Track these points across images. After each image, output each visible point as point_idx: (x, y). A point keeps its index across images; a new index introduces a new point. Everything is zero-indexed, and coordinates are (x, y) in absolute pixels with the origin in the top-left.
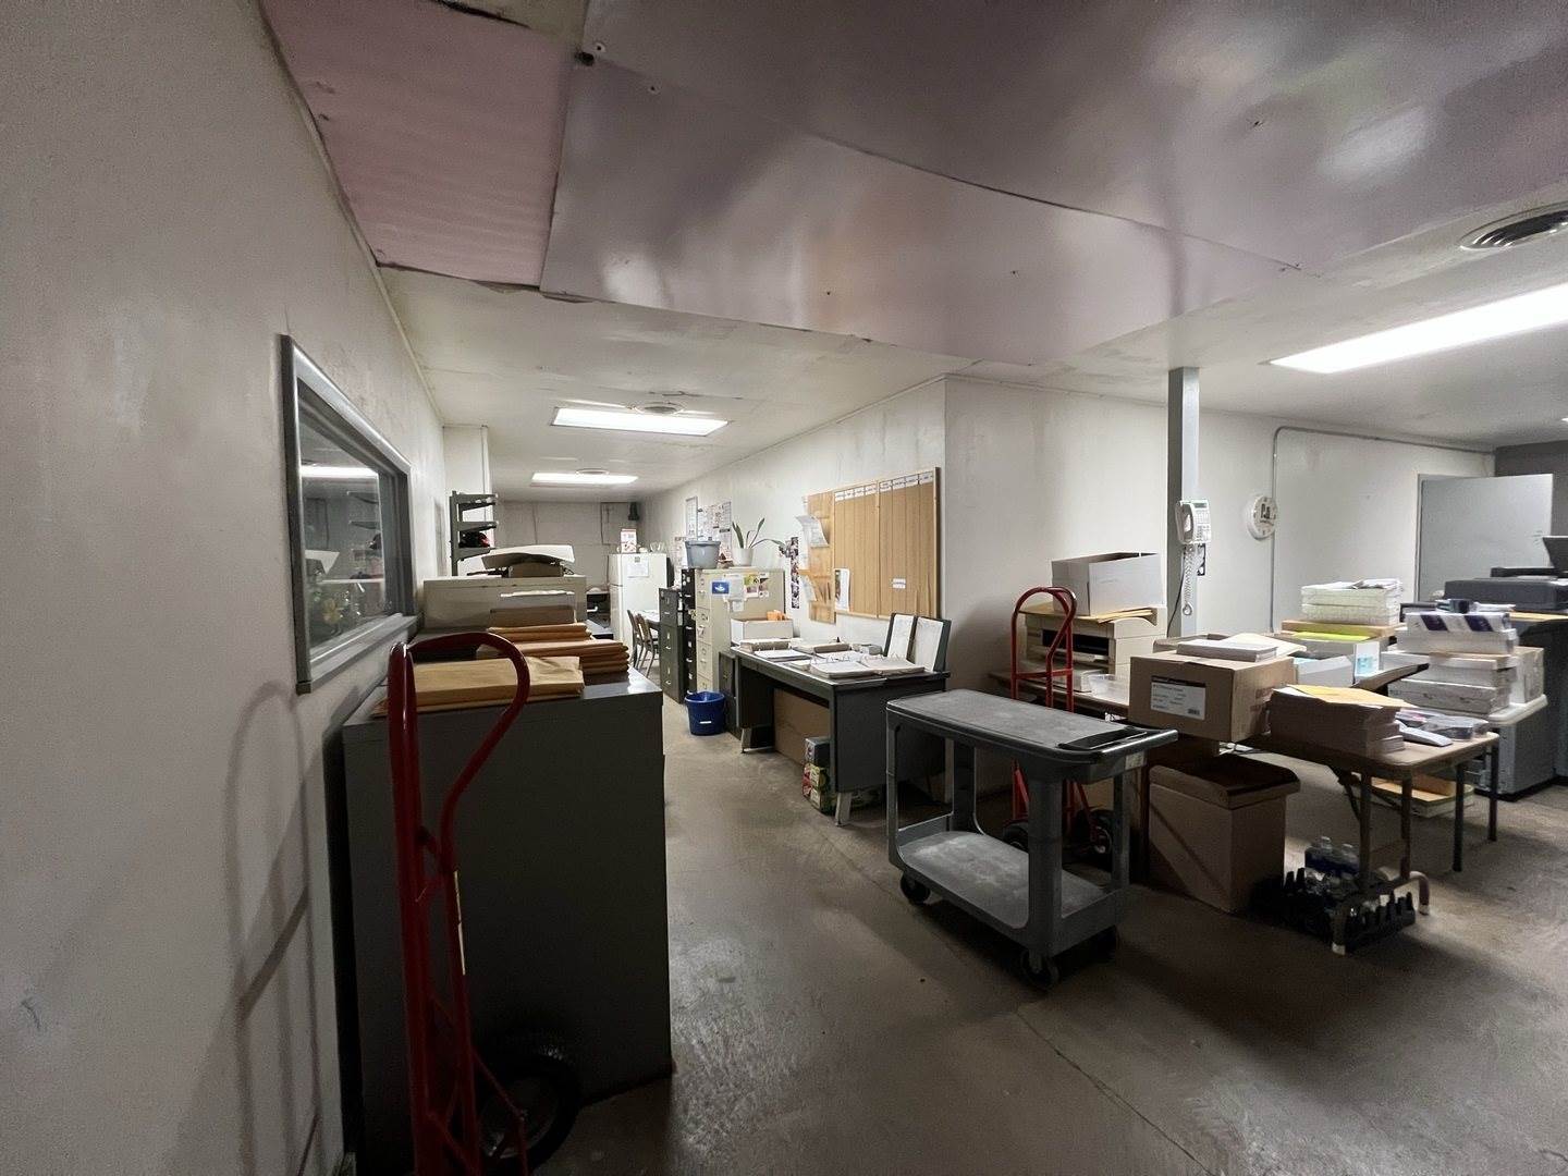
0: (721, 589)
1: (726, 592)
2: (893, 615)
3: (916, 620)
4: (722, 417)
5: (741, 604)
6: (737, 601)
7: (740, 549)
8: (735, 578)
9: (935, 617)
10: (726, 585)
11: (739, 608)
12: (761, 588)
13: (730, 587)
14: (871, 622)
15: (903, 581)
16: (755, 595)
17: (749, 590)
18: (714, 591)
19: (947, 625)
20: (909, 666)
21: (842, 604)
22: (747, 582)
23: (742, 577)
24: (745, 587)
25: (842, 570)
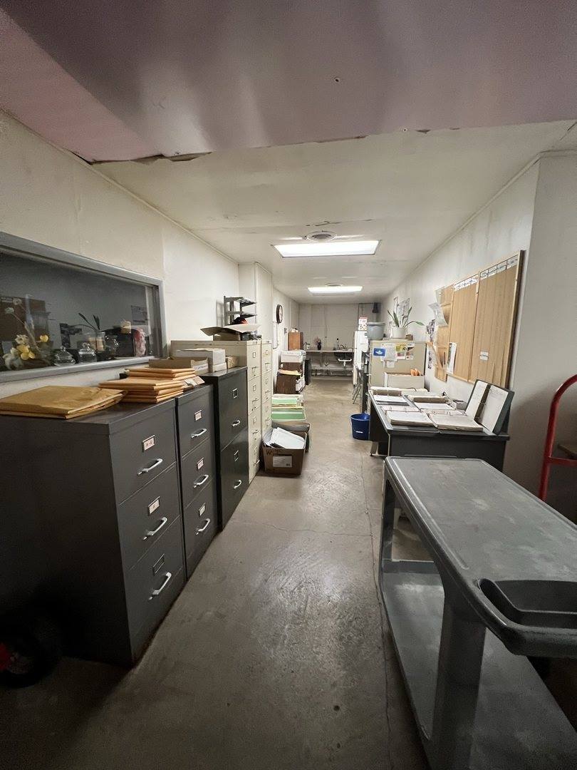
0: (380, 352)
1: (383, 355)
2: (477, 380)
3: (489, 387)
4: (373, 238)
5: (393, 363)
6: (390, 361)
7: (396, 328)
8: (390, 347)
9: (504, 387)
10: (383, 351)
11: (391, 365)
12: (408, 354)
13: (386, 352)
14: (462, 383)
15: (487, 354)
16: (404, 358)
17: (399, 355)
18: (375, 354)
19: (511, 395)
20: (476, 426)
21: (449, 369)
22: (398, 349)
23: (394, 346)
24: (396, 353)
25: (453, 343)
